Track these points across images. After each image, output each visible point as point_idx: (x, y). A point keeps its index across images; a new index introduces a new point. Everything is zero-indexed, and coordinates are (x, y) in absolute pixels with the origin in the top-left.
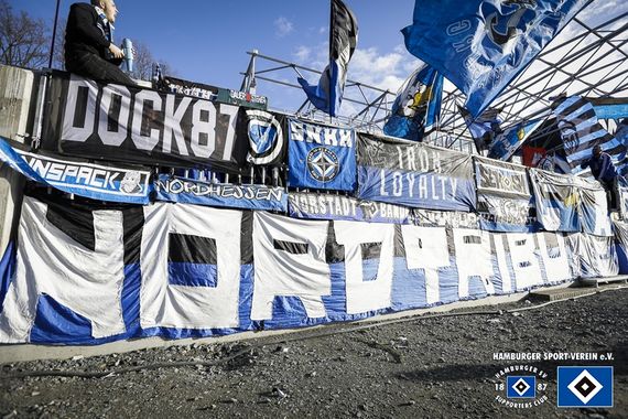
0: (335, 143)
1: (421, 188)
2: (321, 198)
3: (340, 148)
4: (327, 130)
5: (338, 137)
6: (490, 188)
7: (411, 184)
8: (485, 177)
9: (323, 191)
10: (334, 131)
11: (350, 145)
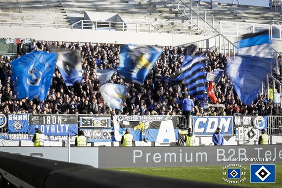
0: (22, 119)
1: (52, 129)
2: (18, 135)
3: (23, 120)
4: (19, 116)
5: (23, 117)
6: (86, 126)
7: (48, 128)
8: (84, 122)
9: (18, 133)
10: (21, 116)
11: (26, 119)
